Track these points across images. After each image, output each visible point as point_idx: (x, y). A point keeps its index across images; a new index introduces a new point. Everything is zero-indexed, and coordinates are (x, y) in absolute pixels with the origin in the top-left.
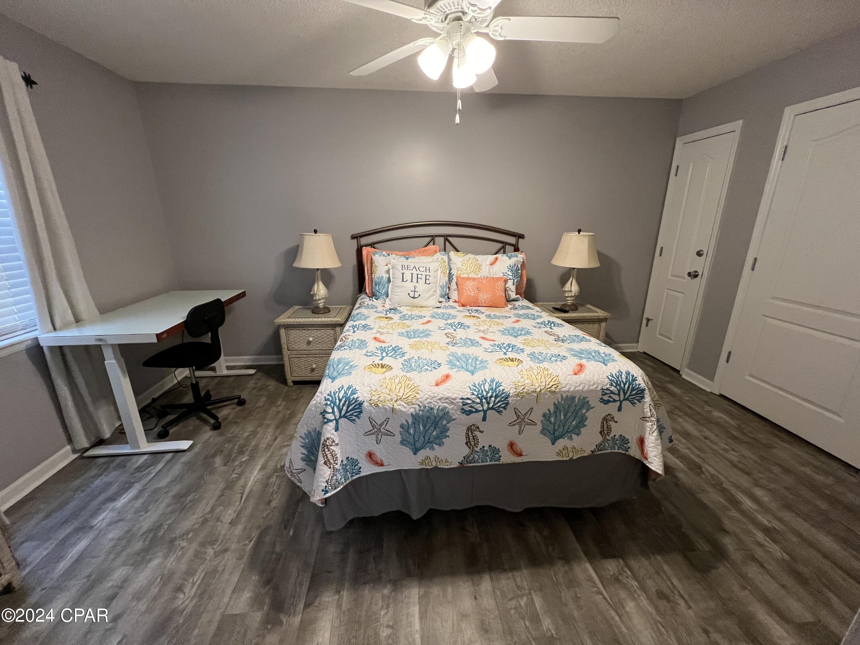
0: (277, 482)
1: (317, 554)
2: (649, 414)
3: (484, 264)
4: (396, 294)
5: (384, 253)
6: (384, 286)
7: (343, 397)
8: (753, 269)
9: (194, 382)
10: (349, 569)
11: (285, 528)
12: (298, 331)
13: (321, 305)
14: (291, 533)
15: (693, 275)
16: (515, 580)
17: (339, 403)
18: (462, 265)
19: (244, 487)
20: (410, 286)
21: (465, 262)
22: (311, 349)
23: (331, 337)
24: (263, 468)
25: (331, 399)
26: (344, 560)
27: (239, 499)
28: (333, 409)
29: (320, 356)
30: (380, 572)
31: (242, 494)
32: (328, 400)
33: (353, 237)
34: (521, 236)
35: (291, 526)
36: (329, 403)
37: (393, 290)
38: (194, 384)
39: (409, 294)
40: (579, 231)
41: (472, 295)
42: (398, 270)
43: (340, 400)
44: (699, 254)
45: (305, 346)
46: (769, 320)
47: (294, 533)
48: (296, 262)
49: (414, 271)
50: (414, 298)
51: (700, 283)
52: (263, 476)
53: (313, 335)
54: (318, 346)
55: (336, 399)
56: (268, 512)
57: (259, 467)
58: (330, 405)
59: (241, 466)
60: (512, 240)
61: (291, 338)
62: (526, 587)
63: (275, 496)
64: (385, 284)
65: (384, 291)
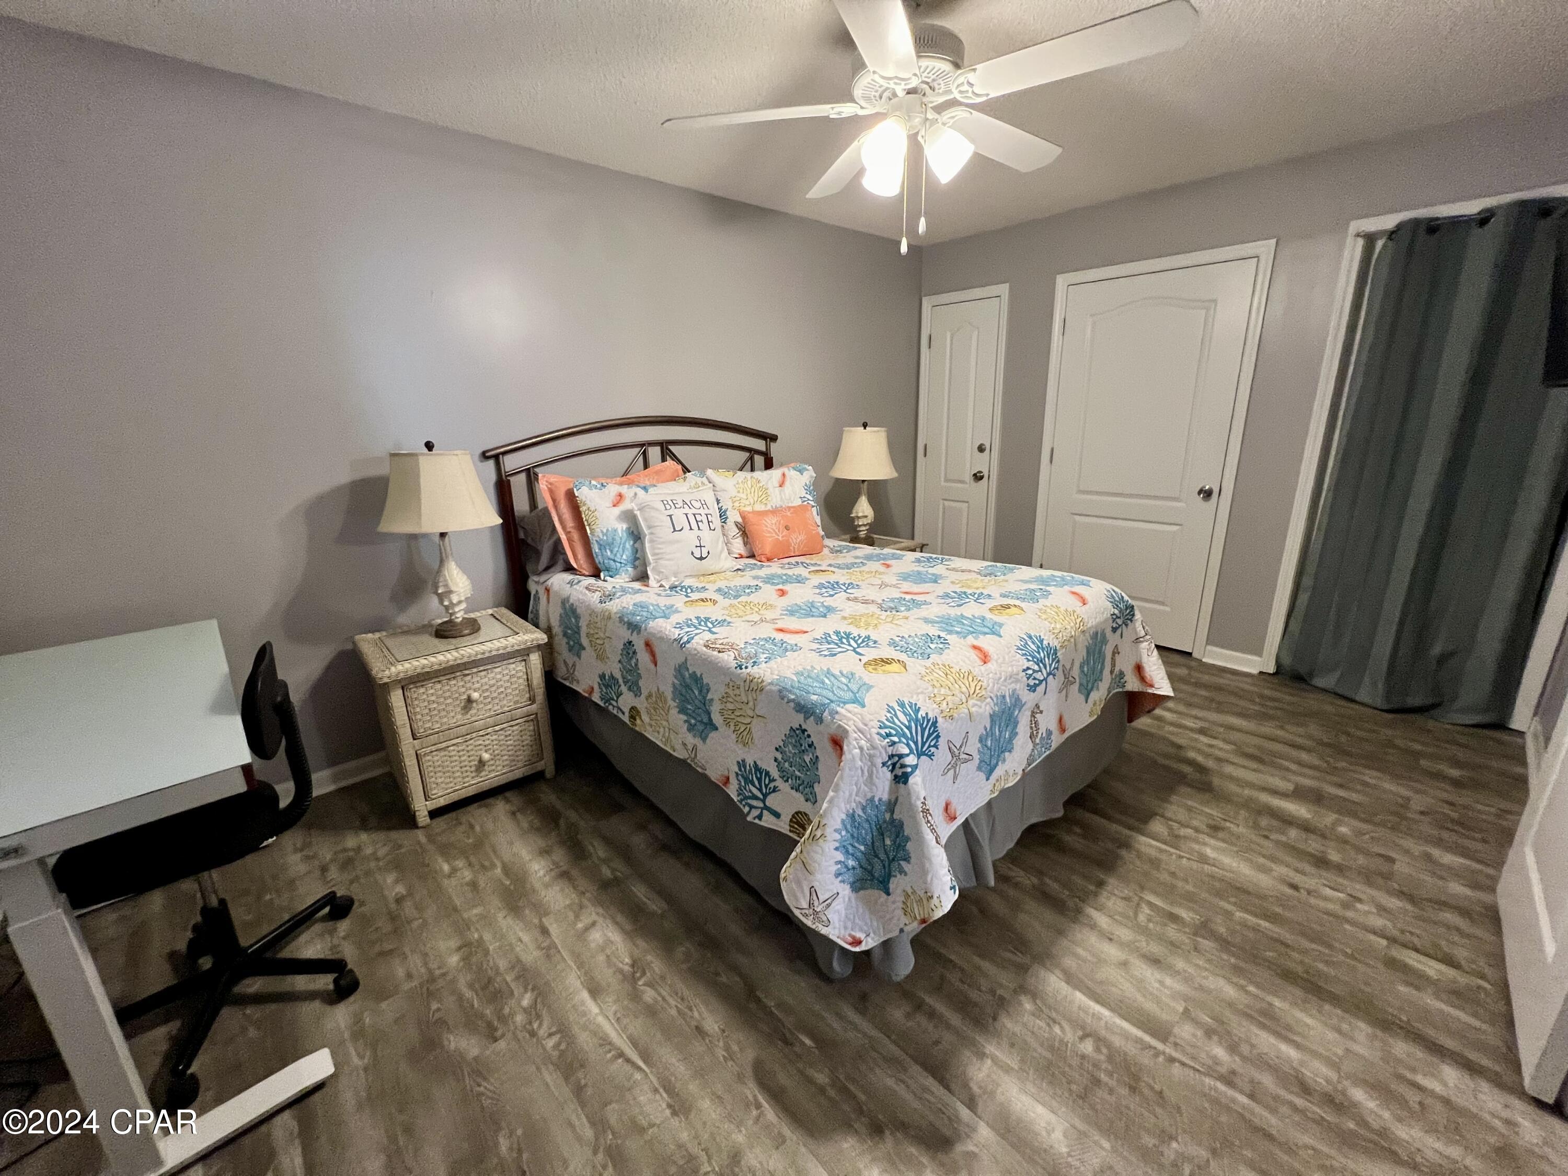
0: (664, 993)
1: (889, 1037)
2: (1143, 633)
3: (770, 486)
4: (667, 557)
5: (594, 482)
6: (624, 547)
7: (909, 721)
8: (1051, 462)
9: (214, 902)
10: (955, 1019)
11: (786, 1042)
12: (438, 686)
13: (459, 616)
14: (808, 1042)
15: (978, 477)
16: (1115, 895)
17: (911, 733)
18: (739, 492)
19: (605, 1042)
20: (689, 538)
21: (741, 485)
22: (473, 719)
23: (519, 678)
24: (595, 992)
25: (894, 732)
26: (932, 1014)
27: (628, 1068)
28: (908, 745)
29: (497, 728)
30: (993, 992)
31: (621, 1055)
32: (889, 735)
33: (485, 456)
34: (774, 438)
35: (792, 1034)
36: (896, 739)
37: (657, 551)
38: (213, 909)
39: (692, 553)
40: (865, 426)
41: (780, 538)
42: (657, 510)
43: (909, 728)
44: (981, 449)
45: (459, 716)
46: (1077, 518)
47: (813, 1037)
48: (381, 525)
49: (687, 510)
50: (701, 558)
51: (991, 486)
52: (616, 1001)
53: (477, 686)
54: (490, 706)
55: (902, 730)
56: (721, 1044)
57: (585, 995)
58: (900, 742)
59: (538, 1016)
60: (759, 444)
61: (420, 708)
62: (1131, 894)
63: (696, 1014)
64: (625, 543)
65: (624, 557)
